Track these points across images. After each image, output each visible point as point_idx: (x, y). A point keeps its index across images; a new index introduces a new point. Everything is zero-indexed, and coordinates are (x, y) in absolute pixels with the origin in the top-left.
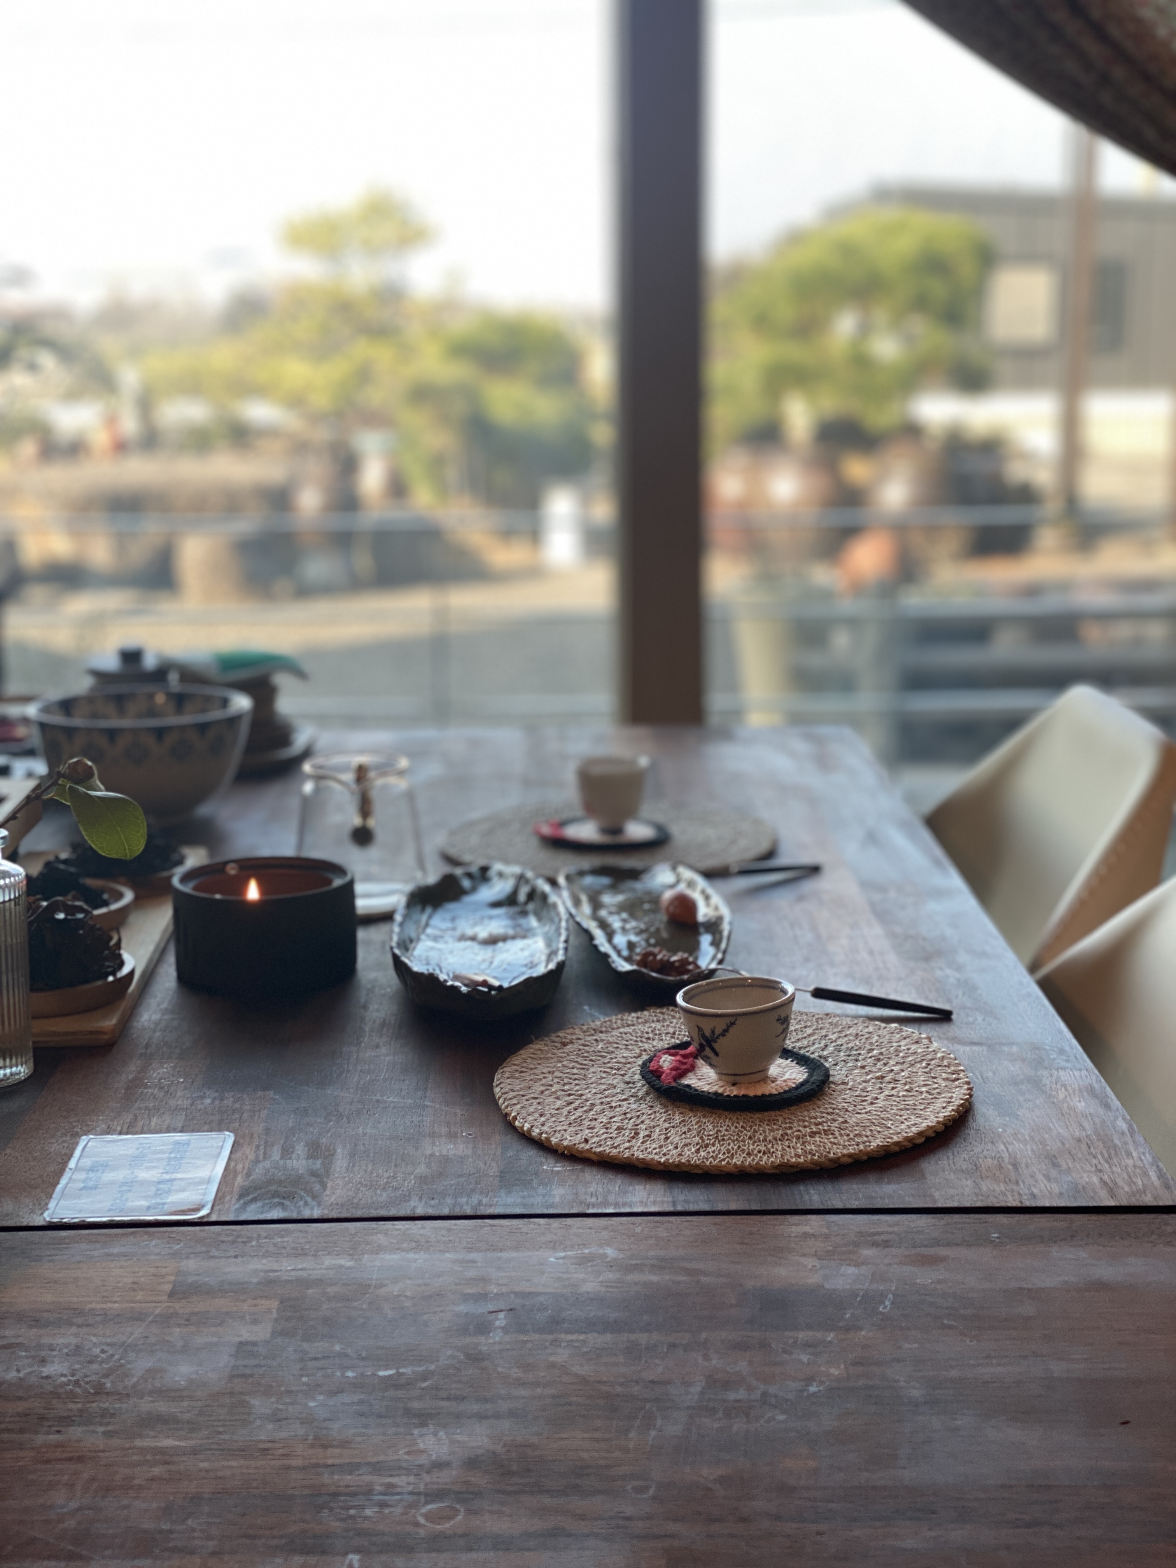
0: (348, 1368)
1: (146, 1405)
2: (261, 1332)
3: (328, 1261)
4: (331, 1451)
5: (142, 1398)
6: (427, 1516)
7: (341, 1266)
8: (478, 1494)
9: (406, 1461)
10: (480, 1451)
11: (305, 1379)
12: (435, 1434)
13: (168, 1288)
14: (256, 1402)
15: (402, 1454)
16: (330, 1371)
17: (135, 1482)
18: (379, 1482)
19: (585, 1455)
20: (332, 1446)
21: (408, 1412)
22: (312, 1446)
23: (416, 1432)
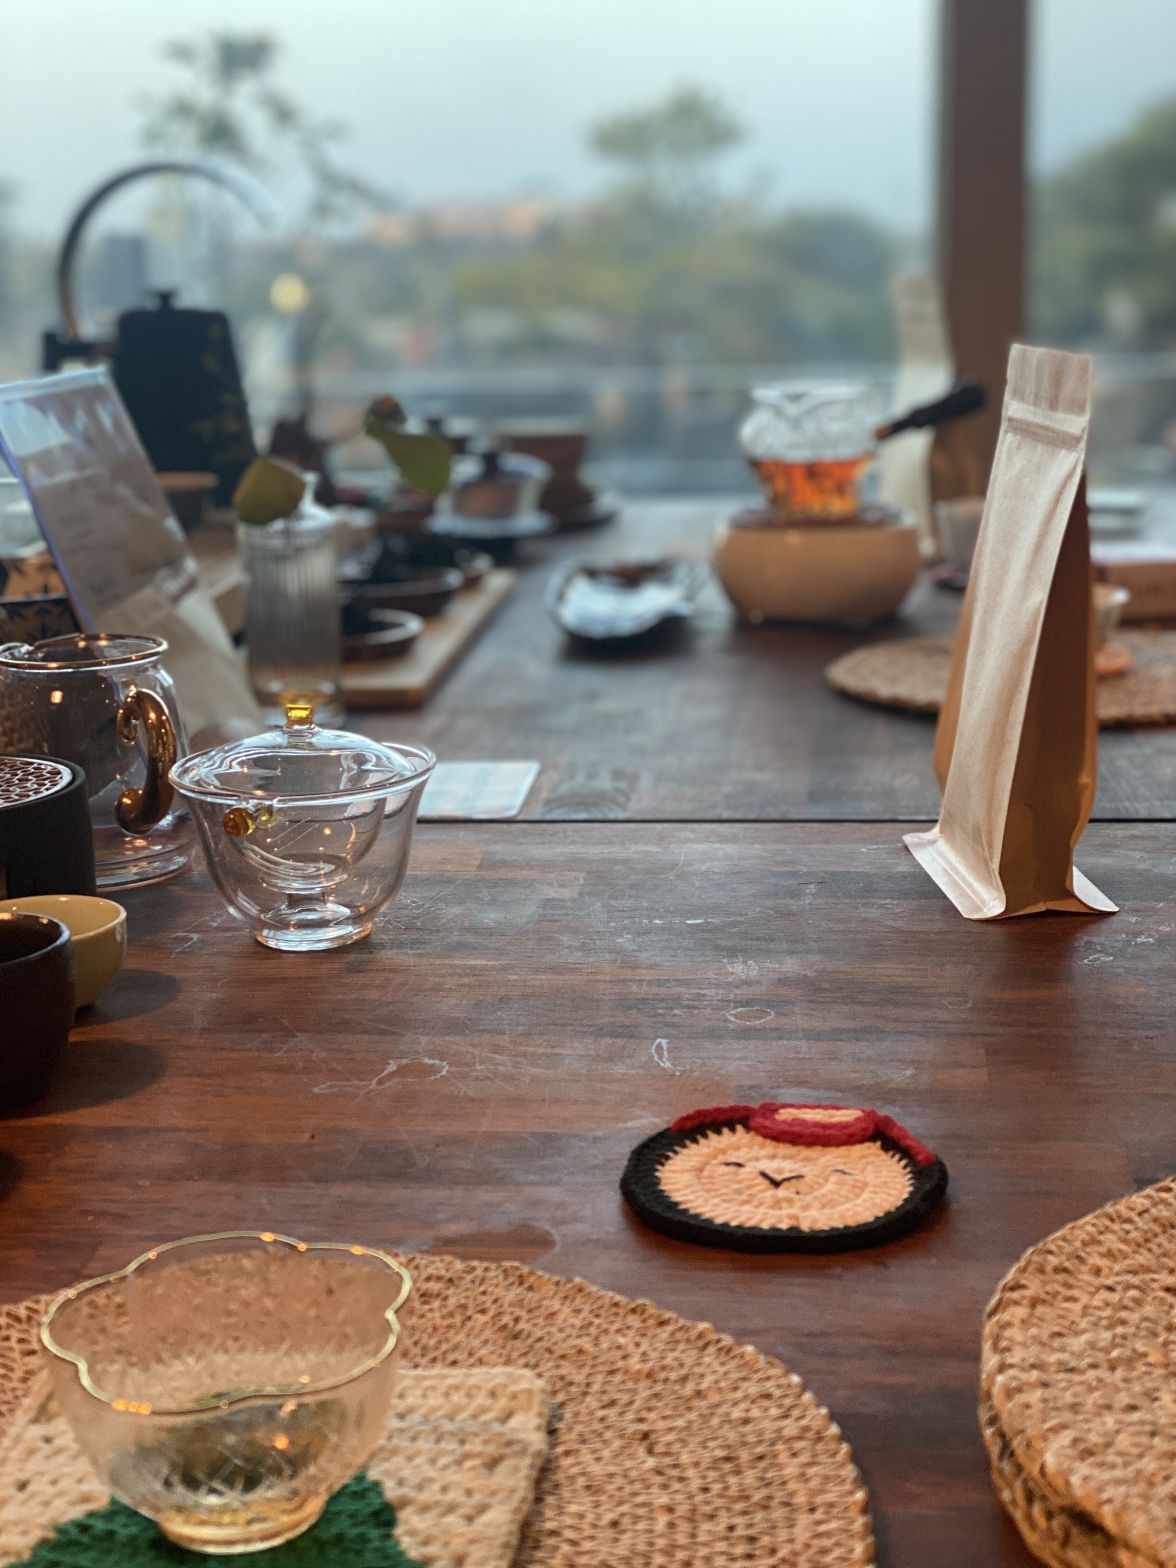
0: (656, 918)
1: (455, 938)
2: (567, 893)
3: (635, 848)
4: (638, 971)
5: (451, 933)
6: (735, 1016)
7: (649, 852)
8: (789, 1002)
9: (715, 979)
10: (791, 975)
11: (613, 924)
12: (744, 962)
13: (477, 862)
14: (565, 939)
15: (711, 975)
16: (637, 920)
17: (445, 986)
18: (686, 993)
19: (899, 979)
20: (641, 968)
21: (717, 948)
22: (620, 967)
23: (725, 961)
